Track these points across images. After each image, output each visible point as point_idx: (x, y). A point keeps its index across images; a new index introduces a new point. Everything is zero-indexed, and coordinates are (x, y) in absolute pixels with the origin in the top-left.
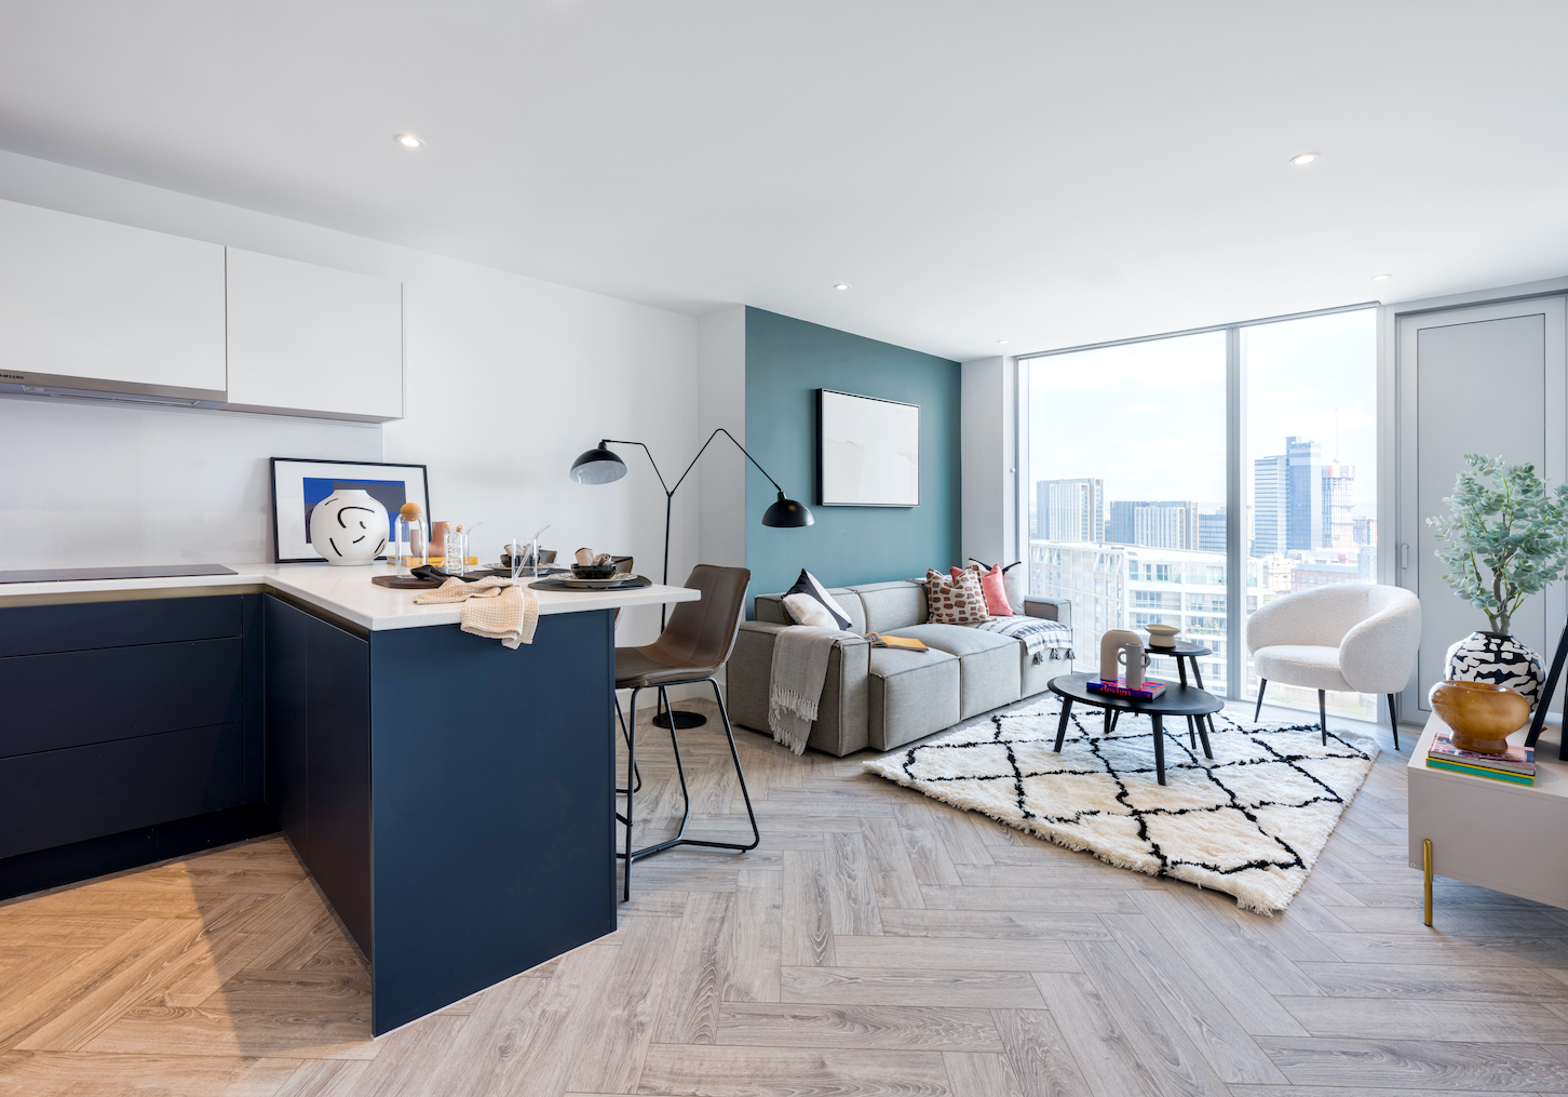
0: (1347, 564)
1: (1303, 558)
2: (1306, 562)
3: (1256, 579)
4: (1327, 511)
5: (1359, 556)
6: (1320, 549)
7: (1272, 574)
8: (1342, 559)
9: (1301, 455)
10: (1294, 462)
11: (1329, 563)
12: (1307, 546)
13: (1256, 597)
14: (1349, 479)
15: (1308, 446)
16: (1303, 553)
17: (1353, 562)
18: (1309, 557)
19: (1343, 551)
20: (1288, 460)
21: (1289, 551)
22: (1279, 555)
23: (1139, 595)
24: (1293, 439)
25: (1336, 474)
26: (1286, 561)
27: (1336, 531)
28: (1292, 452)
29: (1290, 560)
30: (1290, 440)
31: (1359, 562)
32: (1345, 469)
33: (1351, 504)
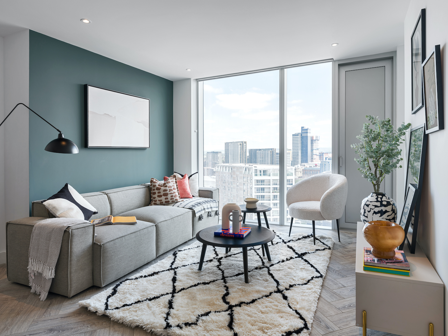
0: (317, 167)
1: (306, 166)
2: (307, 167)
3: (292, 173)
4: (312, 150)
5: (321, 164)
6: (310, 163)
7: (297, 171)
8: (316, 165)
9: (305, 133)
10: (304, 135)
11: (313, 167)
12: (306, 161)
13: (292, 179)
14: (318, 140)
15: (307, 130)
16: (305, 164)
17: (319, 166)
18: (307, 165)
19: (316, 163)
20: (301, 134)
21: (302, 164)
22: (299, 165)
23: (257, 181)
24: (303, 127)
25: (314, 139)
26: (301, 167)
27: (315, 157)
28: (303, 131)
29: (302, 167)
30: (302, 128)
31: (320, 166)
32: (317, 137)
33: (318, 148)
